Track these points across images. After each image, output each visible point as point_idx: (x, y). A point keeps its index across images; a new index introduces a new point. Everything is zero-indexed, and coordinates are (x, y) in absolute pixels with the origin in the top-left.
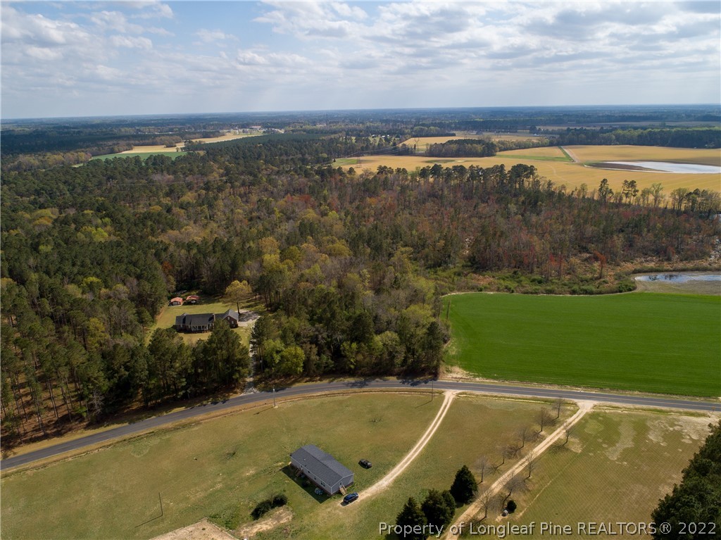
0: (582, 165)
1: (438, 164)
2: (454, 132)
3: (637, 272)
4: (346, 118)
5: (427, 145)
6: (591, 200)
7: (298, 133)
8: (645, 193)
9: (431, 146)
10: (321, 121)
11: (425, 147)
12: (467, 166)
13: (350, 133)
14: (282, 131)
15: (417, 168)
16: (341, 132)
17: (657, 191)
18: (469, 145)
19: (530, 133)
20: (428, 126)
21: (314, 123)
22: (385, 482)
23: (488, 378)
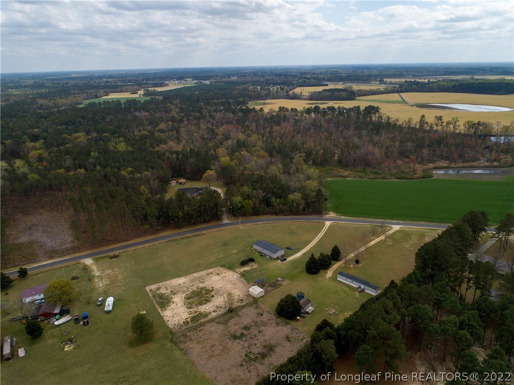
0: (412, 106)
1: (318, 105)
2: (327, 83)
3: (435, 168)
4: (251, 73)
5: (309, 92)
6: (414, 129)
7: (219, 84)
8: (448, 123)
9: (312, 93)
10: (233, 75)
11: (308, 94)
12: (336, 106)
13: (255, 84)
14: (208, 82)
15: (304, 108)
16: (249, 83)
17: (455, 122)
18: (338, 93)
19: (380, 84)
20: (309, 79)
21: (229, 76)
22: (299, 255)
23: (347, 216)
